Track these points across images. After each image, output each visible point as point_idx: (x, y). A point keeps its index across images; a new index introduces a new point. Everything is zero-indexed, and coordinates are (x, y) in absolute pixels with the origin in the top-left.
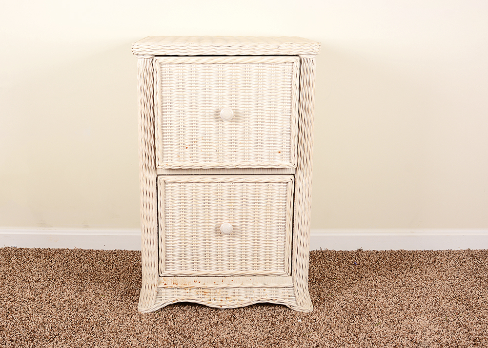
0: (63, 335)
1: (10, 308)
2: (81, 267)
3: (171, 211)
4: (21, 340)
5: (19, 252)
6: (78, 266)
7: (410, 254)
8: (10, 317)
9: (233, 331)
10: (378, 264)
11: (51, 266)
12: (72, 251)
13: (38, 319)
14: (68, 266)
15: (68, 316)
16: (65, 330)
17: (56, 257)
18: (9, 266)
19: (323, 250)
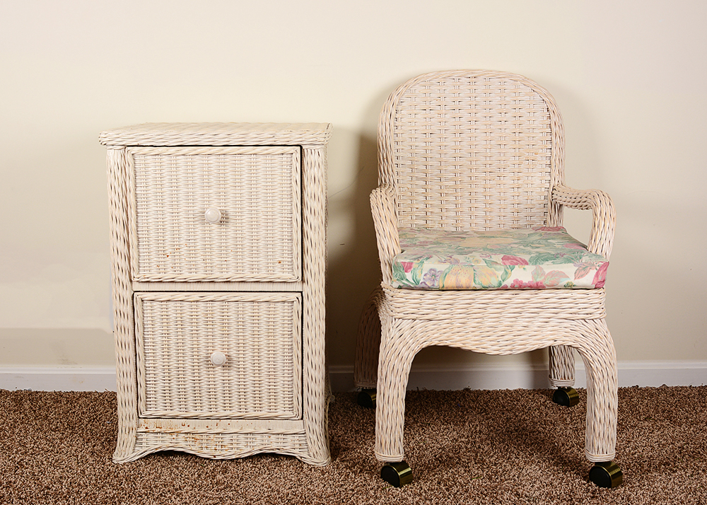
0: (84, 491)
1: (20, 462)
2: (112, 413)
3: (151, 336)
4: (31, 498)
5: (33, 396)
6: (108, 411)
7: (530, 394)
8: (19, 471)
9: (296, 485)
10: (487, 406)
11: (74, 412)
12: (102, 394)
13: (55, 474)
14: (95, 412)
15: (92, 469)
16: (86, 486)
17: (80, 402)
18: (21, 413)
19: (420, 389)
